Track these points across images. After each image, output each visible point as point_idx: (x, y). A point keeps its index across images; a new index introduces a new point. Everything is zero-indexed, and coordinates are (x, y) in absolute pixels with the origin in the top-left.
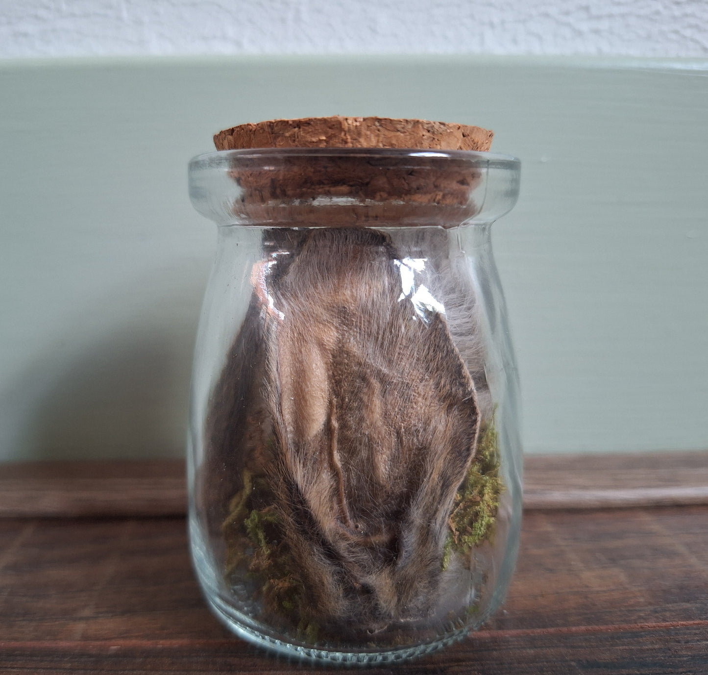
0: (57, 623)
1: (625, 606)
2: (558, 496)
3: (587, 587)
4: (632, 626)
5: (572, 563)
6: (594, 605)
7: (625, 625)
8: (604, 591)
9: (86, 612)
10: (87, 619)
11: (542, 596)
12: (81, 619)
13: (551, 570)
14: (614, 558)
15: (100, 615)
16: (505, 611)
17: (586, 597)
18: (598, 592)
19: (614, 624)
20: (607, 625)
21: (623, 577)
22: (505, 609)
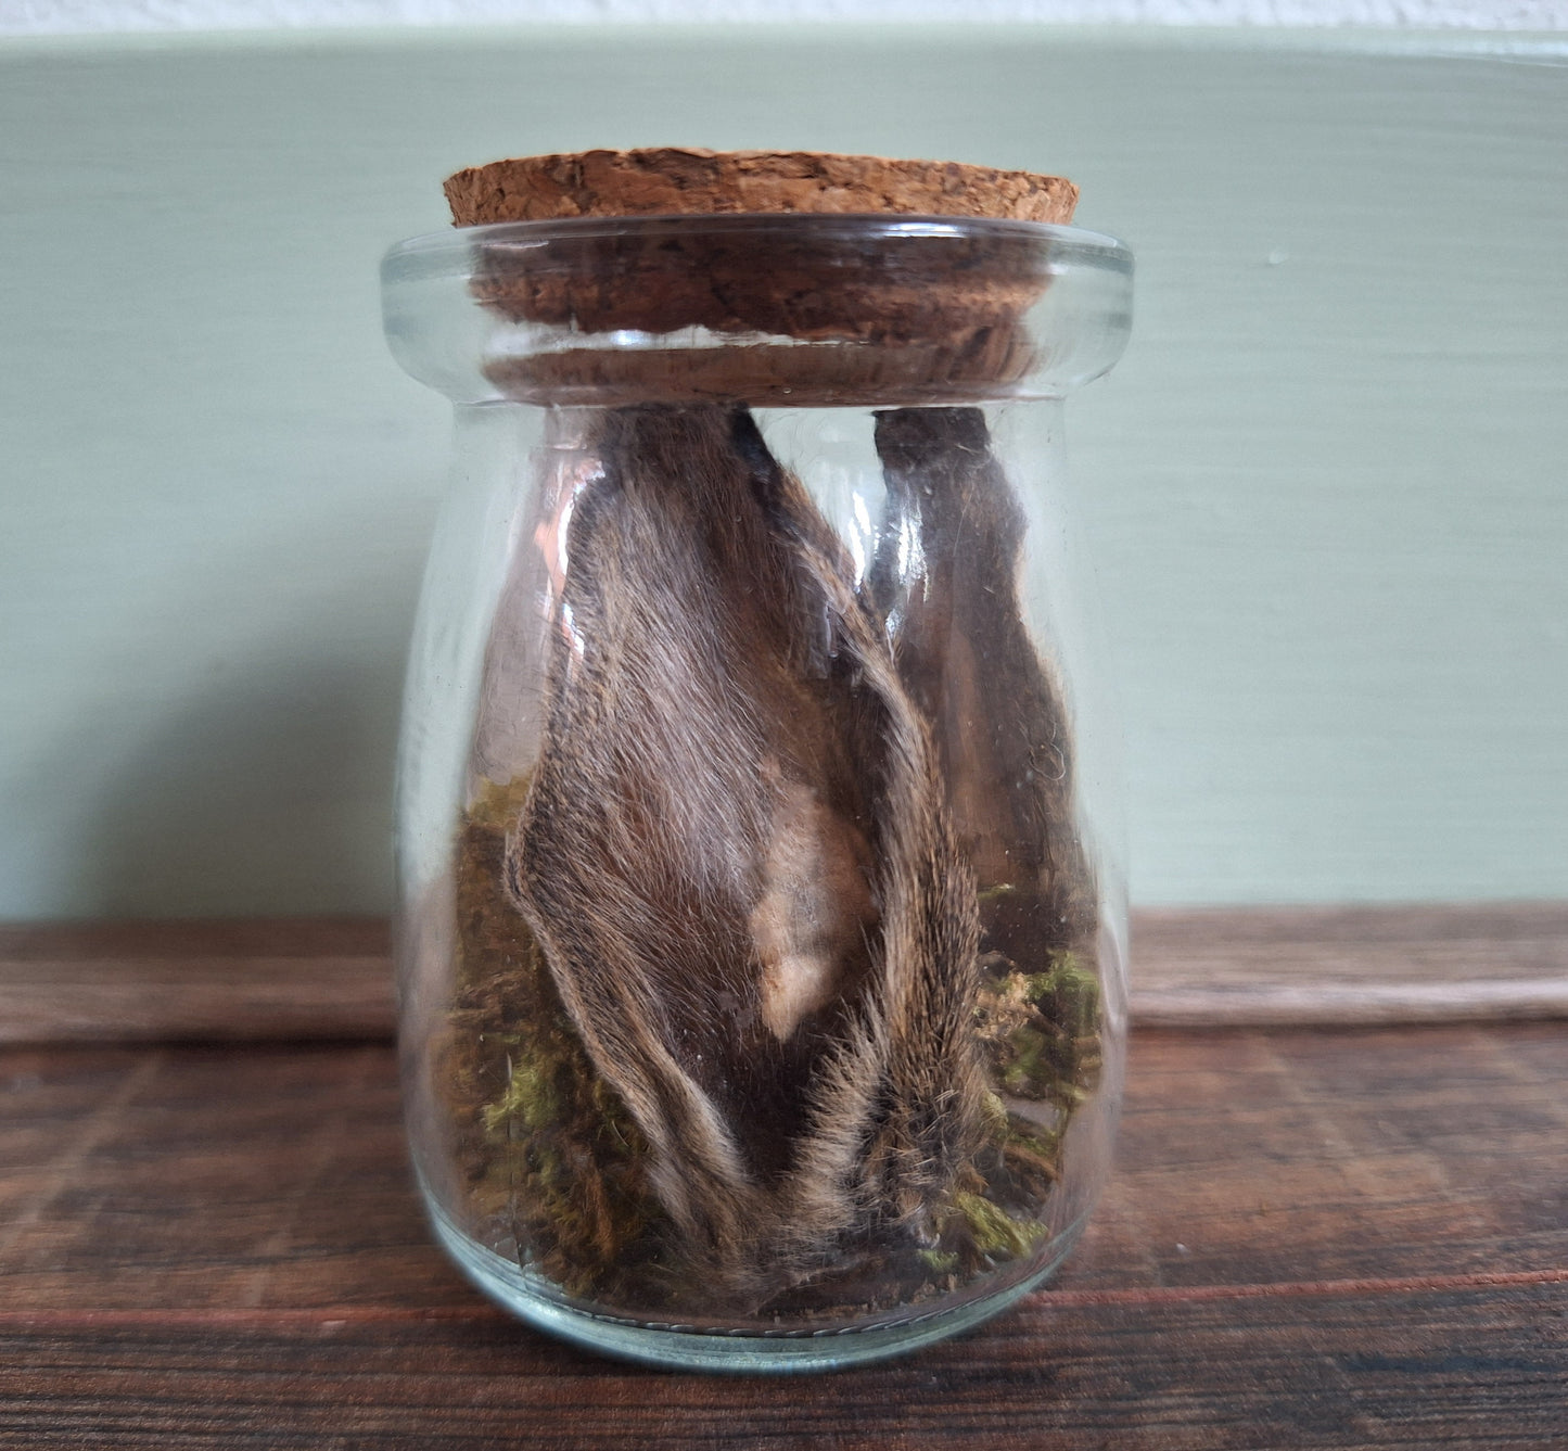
0: (209, 1270)
1: (1442, 1237)
2: (1296, 997)
3: (1359, 1194)
4: (1457, 1278)
6: (1375, 1233)
7: (1441, 1278)
8: (1397, 1204)
9: (273, 1247)
10: (273, 1261)
11: (1262, 1213)
12: (260, 1262)
13: (1280, 1158)
14: (1418, 1132)
15: (302, 1253)
16: (1180, 1246)
17: (1357, 1217)
18: (1382, 1206)
19: (1418, 1275)
20: (1401, 1276)
21: (1437, 1174)
22: (1180, 1242)
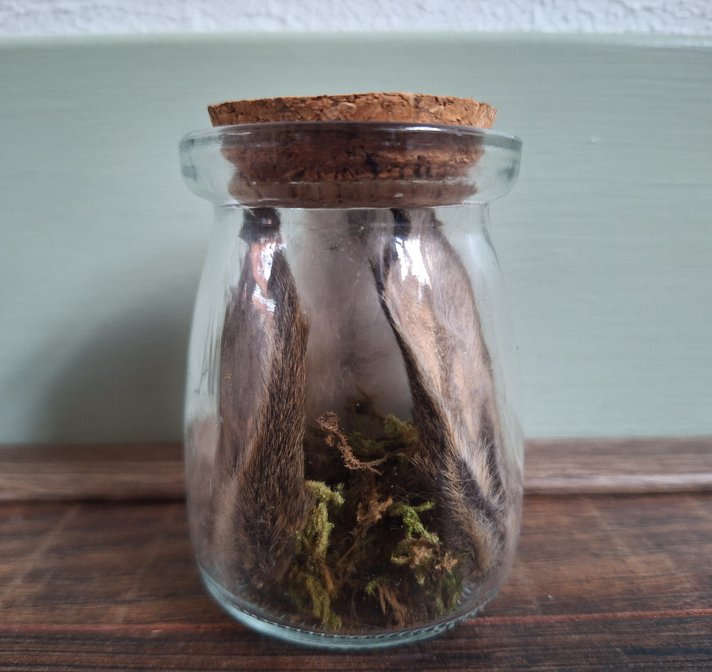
0: (99, 606)
1: (671, 592)
3: (633, 572)
4: (678, 611)
5: (619, 548)
6: (640, 591)
7: (670, 611)
8: (651, 577)
9: (129, 596)
10: (130, 602)
11: (588, 581)
12: (124, 602)
13: (596, 556)
14: (660, 543)
15: (143, 599)
16: (550, 596)
17: (632, 583)
18: (643, 578)
19: (659, 610)
20: (652, 611)
21: (669, 563)
